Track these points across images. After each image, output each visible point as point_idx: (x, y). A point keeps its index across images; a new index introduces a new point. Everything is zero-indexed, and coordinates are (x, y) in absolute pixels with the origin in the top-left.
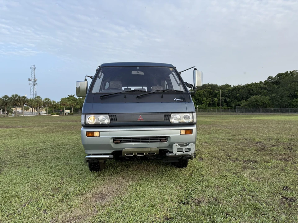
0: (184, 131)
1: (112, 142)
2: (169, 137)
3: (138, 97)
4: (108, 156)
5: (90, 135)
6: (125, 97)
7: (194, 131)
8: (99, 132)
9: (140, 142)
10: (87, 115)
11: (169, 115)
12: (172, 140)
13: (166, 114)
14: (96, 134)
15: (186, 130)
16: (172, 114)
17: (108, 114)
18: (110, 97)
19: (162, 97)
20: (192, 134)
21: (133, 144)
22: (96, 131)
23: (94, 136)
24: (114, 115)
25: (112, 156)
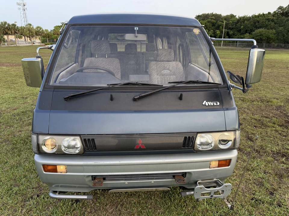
0: (217, 162)
1: (89, 181)
2: (189, 173)
3: (135, 100)
4: (85, 197)
5: (50, 168)
6: (112, 99)
7: (233, 162)
8: (65, 165)
10: (40, 136)
11: (193, 137)
12: (193, 178)
14: (61, 169)
15: (220, 161)
16: (199, 135)
17: (79, 135)
18: (78, 97)
19: (181, 98)
20: (229, 165)
21: (126, 182)
22: (60, 165)
23: (57, 172)
24: (91, 138)
25: (91, 197)
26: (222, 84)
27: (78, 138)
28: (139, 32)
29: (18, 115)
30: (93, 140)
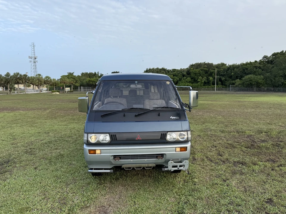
0: (179, 148)
1: (112, 159)
2: (165, 154)
3: (136, 116)
4: (109, 171)
5: (92, 152)
6: (124, 116)
7: (189, 149)
8: (100, 150)
9: (138, 158)
10: (89, 134)
11: (165, 134)
12: (168, 157)
13: (163, 133)
14: (98, 152)
15: (181, 148)
16: (168, 133)
17: (109, 133)
18: (110, 115)
19: (159, 115)
20: (186, 151)
21: (132, 160)
22: (97, 149)
23: (95, 154)
24: (114, 134)
25: (112, 171)
26: (181, 109)
27: (108, 134)
28: (138, 83)
29: (46, 143)
30: (115, 135)
